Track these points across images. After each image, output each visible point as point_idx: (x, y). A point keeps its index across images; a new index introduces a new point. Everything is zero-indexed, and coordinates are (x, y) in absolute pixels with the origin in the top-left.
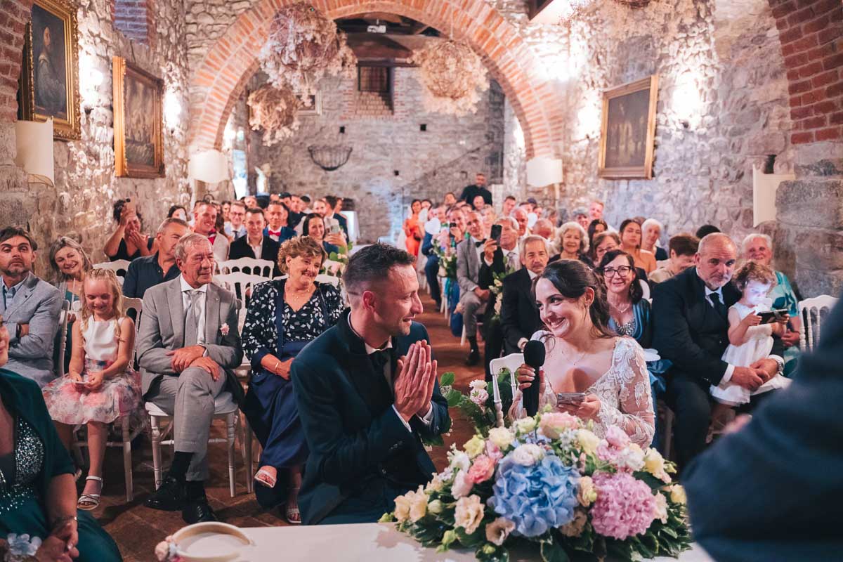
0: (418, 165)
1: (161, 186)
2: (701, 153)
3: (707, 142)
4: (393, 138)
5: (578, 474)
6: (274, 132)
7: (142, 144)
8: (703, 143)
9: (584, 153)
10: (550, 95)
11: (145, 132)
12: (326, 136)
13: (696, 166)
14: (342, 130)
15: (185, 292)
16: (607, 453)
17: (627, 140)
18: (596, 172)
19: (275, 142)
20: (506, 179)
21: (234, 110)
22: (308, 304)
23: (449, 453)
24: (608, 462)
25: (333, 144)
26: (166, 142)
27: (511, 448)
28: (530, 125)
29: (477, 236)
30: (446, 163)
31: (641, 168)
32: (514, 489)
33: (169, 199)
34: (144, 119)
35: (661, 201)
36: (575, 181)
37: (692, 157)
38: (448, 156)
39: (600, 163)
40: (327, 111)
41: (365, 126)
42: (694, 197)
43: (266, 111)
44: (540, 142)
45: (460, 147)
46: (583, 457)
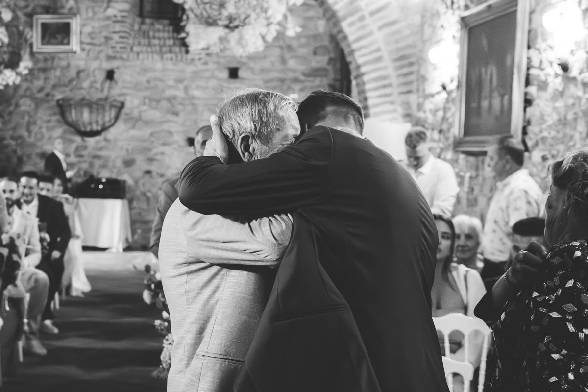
4: (186, 89)
9: (440, 114)
12: (86, 84)
14: (110, 75)
17: (491, 92)
25: (95, 96)
37: (575, 119)
40: (87, 47)
41: (145, 70)
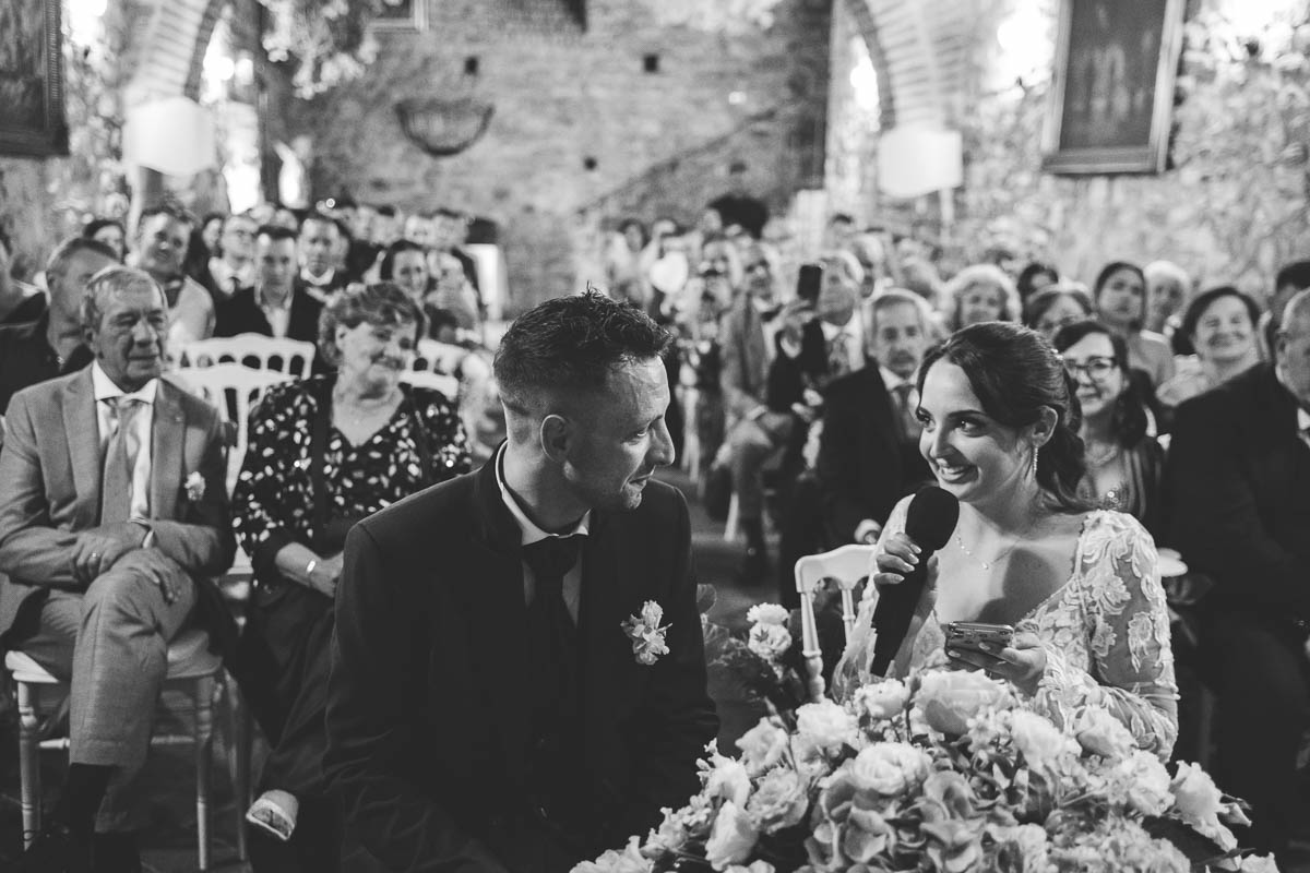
0: (639, 146)
1: (61, 176)
2: (1287, 114)
3: (1302, 86)
4: (584, 87)
5: (1009, 816)
6: (318, 66)
7: (14, 77)
8: (1292, 88)
9: (1009, 121)
11: (21, 50)
12: (436, 79)
13: (1273, 143)
14: (472, 65)
15: (105, 400)
16: (1079, 770)
17: (1112, 86)
18: (1036, 161)
19: (322, 88)
20: (831, 180)
21: (227, 11)
22: (384, 432)
23: (700, 762)
24: (1083, 791)
25: (451, 96)
26: (72, 75)
27: (849, 752)
28: (891, 56)
29: (767, 297)
30: (700, 143)
31: (1141, 150)
32: (859, 849)
33: (81, 205)
34: (19, 21)
35: (1185, 225)
36: (988, 183)
37: (1265, 123)
38: (706, 127)
39: (1048, 140)
40: (438, 23)
41: (521, 59)
42: (1267, 214)
43: (302, 17)
44: (912, 95)
45: (731, 109)
46: (1022, 777)
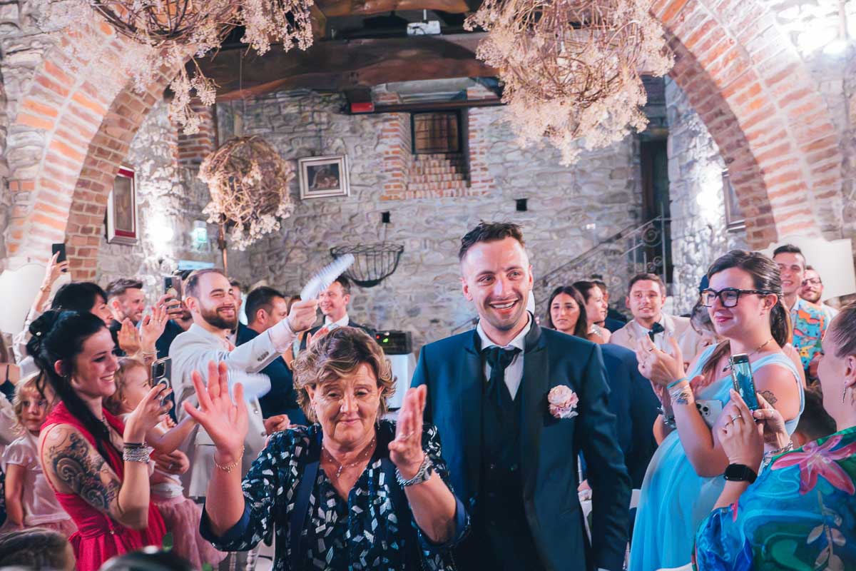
6: (247, 227)
10: (803, 93)
12: (359, 230)
14: (386, 217)
19: (251, 242)
25: (370, 242)
28: (762, 165)
30: (564, 263)
38: (566, 251)
40: (359, 189)
41: (423, 209)
43: (228, 188)
44: (788, 203)
45: (586, 234)
